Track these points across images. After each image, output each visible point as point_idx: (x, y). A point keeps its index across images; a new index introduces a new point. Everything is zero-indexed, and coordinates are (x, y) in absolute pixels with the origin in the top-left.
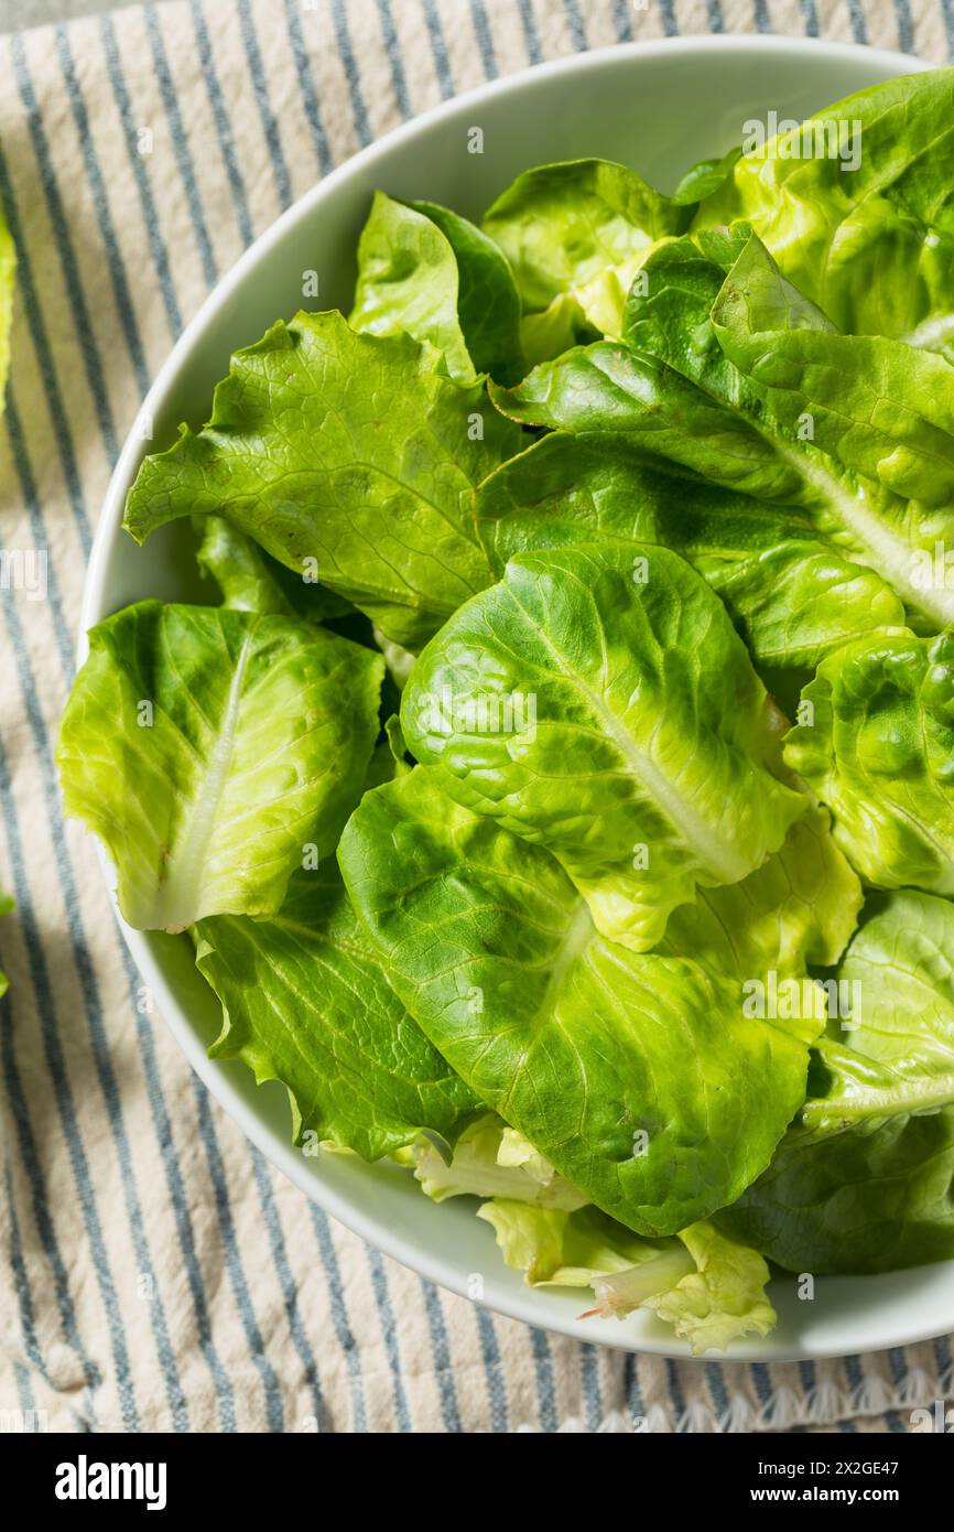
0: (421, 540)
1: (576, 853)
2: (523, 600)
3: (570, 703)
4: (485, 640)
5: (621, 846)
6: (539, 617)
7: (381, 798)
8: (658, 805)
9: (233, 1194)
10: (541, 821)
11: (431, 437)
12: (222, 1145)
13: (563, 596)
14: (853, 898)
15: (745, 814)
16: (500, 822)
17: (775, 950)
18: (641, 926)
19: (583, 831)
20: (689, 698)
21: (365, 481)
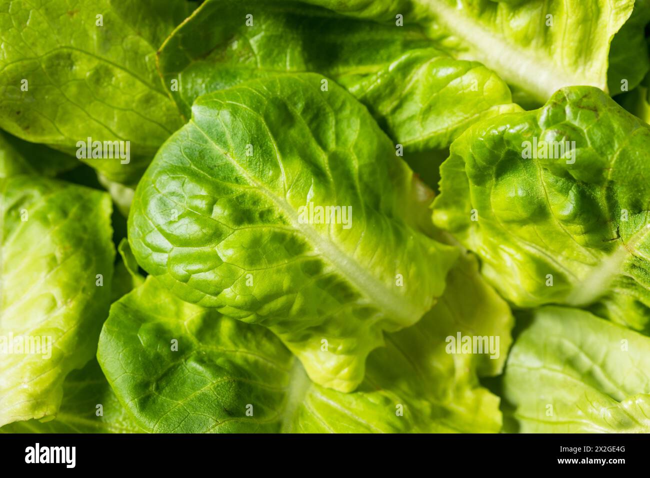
0: (122, 99)
1: (285, 325)
2: (209, 132)
3: (261, 208)
4: (185, 170)
5: (320, 313)
6: (225, 144)
7: (125, 308)
8: (342, 276)
10: (254, 305)
13: (240, 125)
14: (506, 319)
15: (413, 270)
16: (221, 311)
17: (452, 371)
18: (346, 372)
19: (288, 306)
20: (352, 187)
21: (70, 60)
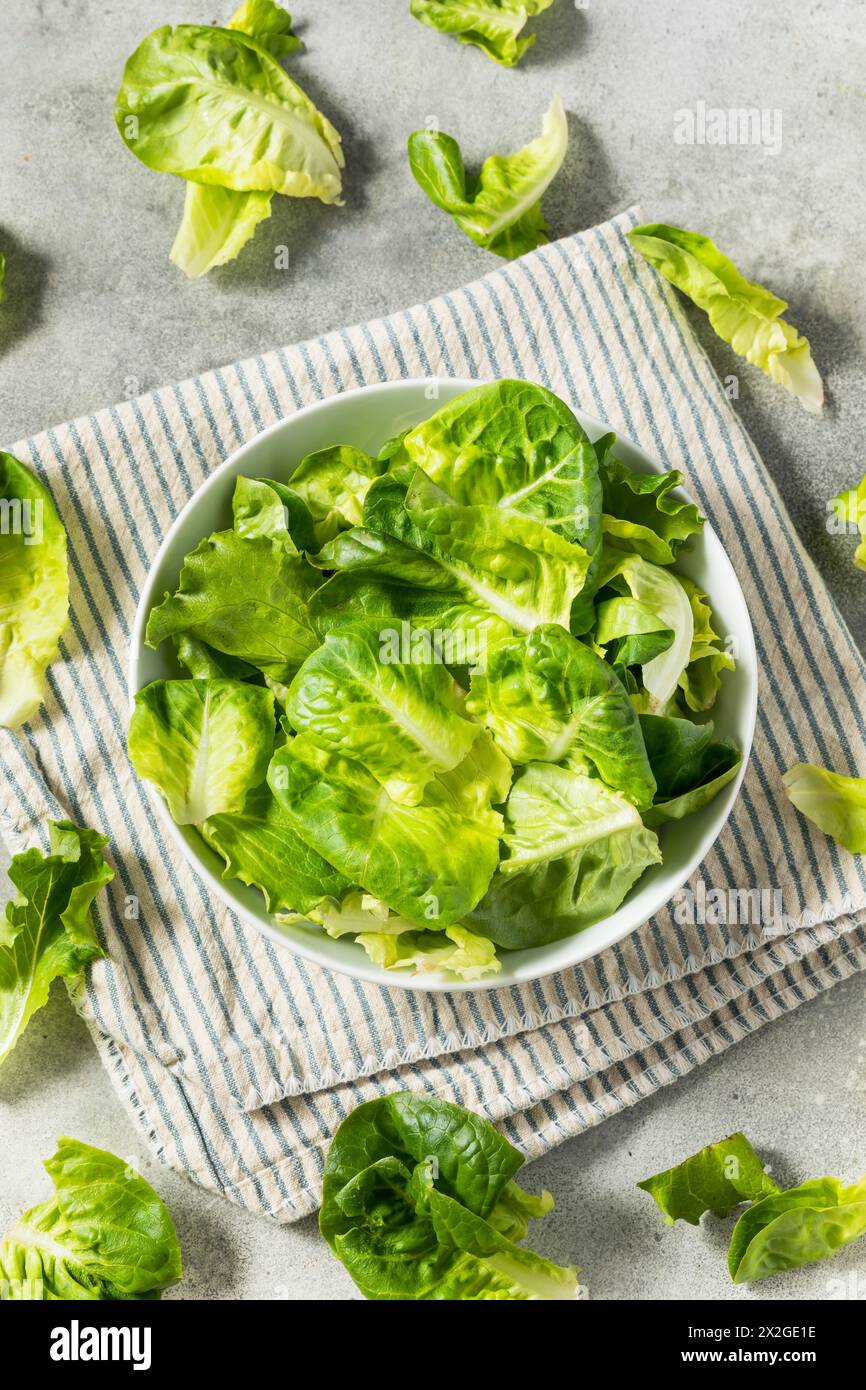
0: (284, 631)
1: (377, 763)
2: (336, 651)
3: (364, 694)
4: (321, 671)
5: (397, 756)
6: (344, 657)
7: (283, 752)
8: (412, 736)
9: (234, 963)
10: (359, 749)
11: (281, 582)
12: (225, 941)
13: (354, 645)
14: (509, 770)
15: (452, 735)
16: (340, 752)
17: (476, 799)
18: (411, 794)
19: (379, 751)
20: (418, 685)
21: (254, 607)
